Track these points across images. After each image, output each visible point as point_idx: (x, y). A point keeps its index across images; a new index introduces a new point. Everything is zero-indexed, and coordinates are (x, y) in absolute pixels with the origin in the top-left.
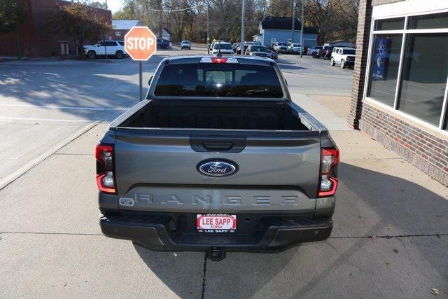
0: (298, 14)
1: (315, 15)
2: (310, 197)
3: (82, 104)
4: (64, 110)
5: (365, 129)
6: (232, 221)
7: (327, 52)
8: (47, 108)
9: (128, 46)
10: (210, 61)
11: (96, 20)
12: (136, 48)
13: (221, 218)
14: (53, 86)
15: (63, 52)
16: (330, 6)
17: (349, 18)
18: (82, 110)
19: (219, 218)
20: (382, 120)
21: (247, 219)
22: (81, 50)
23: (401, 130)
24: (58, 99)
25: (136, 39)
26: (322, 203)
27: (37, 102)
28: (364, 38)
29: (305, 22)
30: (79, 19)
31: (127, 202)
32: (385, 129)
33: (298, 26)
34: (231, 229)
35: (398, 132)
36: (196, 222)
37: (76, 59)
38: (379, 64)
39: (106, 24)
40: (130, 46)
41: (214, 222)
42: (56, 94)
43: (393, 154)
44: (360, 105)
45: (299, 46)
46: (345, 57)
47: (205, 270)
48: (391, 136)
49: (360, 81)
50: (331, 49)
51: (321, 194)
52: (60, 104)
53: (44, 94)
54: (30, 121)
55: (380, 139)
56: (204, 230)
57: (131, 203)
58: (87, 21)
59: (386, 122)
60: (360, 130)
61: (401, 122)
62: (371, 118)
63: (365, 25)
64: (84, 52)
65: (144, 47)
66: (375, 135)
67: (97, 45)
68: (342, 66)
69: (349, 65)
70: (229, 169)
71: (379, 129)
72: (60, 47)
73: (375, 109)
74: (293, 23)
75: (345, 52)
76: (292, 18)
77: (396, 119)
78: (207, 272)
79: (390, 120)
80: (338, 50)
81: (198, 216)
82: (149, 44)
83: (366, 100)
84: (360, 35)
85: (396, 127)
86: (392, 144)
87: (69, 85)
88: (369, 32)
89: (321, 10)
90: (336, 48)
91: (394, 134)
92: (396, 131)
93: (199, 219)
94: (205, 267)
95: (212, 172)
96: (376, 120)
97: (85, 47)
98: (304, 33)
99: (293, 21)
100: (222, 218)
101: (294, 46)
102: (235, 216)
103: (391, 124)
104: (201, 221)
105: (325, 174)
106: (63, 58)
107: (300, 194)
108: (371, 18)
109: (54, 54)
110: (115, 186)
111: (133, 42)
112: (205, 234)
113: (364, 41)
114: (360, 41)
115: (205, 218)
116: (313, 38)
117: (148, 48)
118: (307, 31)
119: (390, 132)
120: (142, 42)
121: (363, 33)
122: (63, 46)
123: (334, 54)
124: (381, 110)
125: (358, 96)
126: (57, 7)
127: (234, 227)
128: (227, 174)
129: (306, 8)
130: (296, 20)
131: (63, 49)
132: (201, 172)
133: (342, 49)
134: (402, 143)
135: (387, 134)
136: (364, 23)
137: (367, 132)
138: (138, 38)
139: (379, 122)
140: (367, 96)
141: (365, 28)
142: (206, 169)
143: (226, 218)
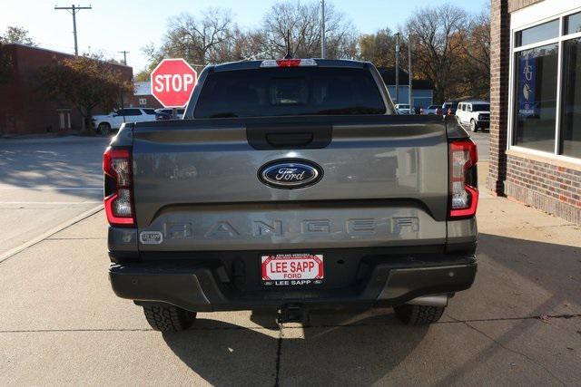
0: (403, 63)
1: (428, 63)
2: (437, 219)
3: (90, 184)
4: (62, 192)
5: (514, 193)
6: (316, 265)
7: (449, 111)
8: (40, 190)
9: (156, 88)
10: (275, 65)
11: (110, 78)
12: (168, 89)
13: (299, 260)
14: (47, 165)
15: (63, 126)
16: (448, 49)
17: (479, 65)
18: (90, 191)
19: (296, 261)
20: (538, 174)
21: (341, 262)
22: (89, 122)
23: (569, 183)
24: (55, 179)
25: (167, 77)
26: (456, 230)
27: (24, 183)
28: (502, 61)
29: (414, 75)
30: (86, 77)
31: (152, 238)
32: (544, 186)
33: (404, 80)
34: (315, 279)
35: (565, 187)
36: (260, 269)
37: (81, 136)
38: (526, 94)
39: (125, 83)
40: (159, 87)
41: (289, 268)
42: (51, 173)
43: (560, 220)
44: (503, 159)
45: (408, 107)
46: (476, 115)
47: (278, 368)
48: (554, 195)
49: (501, 123)
50: (455, 107)
51: (454, 214)
52: (57, 185)
53: (34, 174)
54: (12, 205)
55: (538, 204)
56: (274, 281)
57: (158, 239)
58: (98, 80)
59: (545, 176)
60: (506, 196)
61: (569, 171)
62: (522, 175)
63: (502, 41)
64: (94, 125)
65: (180, 86)
66: (530, 198)
67: (112, 114)
68: (473, 128)
69: (483, 125)
70: (309, 174)
71: (536, 189)
72: (58, 119)
73: (526, 160)
74: (397, 75)
75: (476, 108)
76: (394, 68)
77: (560, 168)
78: (281, 370)
79: (550, 172)
80: (464, 106)
81: (264, 259)
82: (186, 83)
83: (513, 150)
84: (495, 57)
85: (561, 180)
86: (558, 207)
87: (70, 163)
88: (508, 50)
89: (436, 56)
90: (462, 103)
91: (559, 191)
92: (562, 186)
93: (265, 264)
94: (278, 364)
95: (283, 180)
96: (529, 176)
97: (95, 117)
98: (413, 88)
99: (397, 70)
100: (302, 261)
101: (400, 107)
102: (320, 257)
103: (553, 178)
104: (268, 267)
105: (457, 180)
106: (63, 133)
107: (421, 214)
108: (509, 31)
109: (49, 130)
110: (133, 214)
111: (164, 81)
112: (275, 287)
113: (501, 65)
114: (495, 66)
115: (274, 262)
116: (428, 96)
117: (186, 89)
118: (418, 86)
119: (553, 189)
120: (177, 80)
121: (499, 53)
122: (62, 116)
123: (459, 113)
124: (537, 160)
125: (500, 146)
126: (54, 61)
127: (320, 275)
128: (305, 182)
129: (415, 53)
130: (401, 71)
131: (64, 120)
132: (265, 182)
133: (471, 104)
134: (573, 202)
135: (548, 193)
136: (499, 39)
137: (517, 197)
138: (170, 76)
139: (534, 178)
140: (513, 144)
141: (502, 46)
142: (272, 175)
143: (308, 261)
